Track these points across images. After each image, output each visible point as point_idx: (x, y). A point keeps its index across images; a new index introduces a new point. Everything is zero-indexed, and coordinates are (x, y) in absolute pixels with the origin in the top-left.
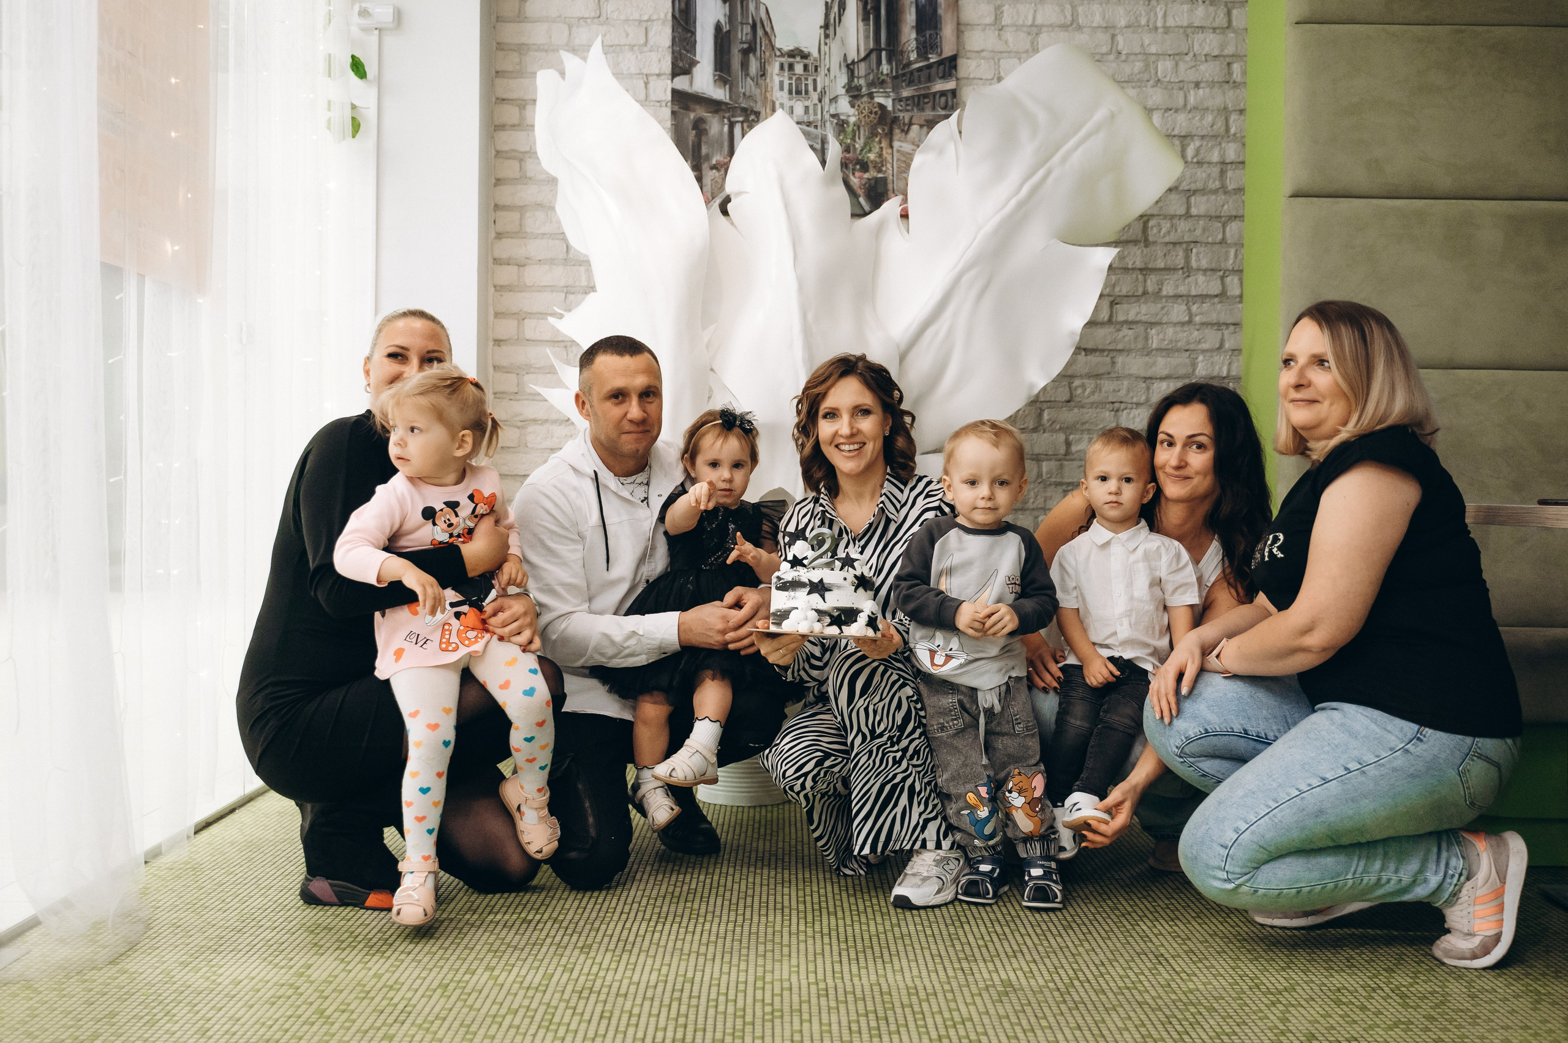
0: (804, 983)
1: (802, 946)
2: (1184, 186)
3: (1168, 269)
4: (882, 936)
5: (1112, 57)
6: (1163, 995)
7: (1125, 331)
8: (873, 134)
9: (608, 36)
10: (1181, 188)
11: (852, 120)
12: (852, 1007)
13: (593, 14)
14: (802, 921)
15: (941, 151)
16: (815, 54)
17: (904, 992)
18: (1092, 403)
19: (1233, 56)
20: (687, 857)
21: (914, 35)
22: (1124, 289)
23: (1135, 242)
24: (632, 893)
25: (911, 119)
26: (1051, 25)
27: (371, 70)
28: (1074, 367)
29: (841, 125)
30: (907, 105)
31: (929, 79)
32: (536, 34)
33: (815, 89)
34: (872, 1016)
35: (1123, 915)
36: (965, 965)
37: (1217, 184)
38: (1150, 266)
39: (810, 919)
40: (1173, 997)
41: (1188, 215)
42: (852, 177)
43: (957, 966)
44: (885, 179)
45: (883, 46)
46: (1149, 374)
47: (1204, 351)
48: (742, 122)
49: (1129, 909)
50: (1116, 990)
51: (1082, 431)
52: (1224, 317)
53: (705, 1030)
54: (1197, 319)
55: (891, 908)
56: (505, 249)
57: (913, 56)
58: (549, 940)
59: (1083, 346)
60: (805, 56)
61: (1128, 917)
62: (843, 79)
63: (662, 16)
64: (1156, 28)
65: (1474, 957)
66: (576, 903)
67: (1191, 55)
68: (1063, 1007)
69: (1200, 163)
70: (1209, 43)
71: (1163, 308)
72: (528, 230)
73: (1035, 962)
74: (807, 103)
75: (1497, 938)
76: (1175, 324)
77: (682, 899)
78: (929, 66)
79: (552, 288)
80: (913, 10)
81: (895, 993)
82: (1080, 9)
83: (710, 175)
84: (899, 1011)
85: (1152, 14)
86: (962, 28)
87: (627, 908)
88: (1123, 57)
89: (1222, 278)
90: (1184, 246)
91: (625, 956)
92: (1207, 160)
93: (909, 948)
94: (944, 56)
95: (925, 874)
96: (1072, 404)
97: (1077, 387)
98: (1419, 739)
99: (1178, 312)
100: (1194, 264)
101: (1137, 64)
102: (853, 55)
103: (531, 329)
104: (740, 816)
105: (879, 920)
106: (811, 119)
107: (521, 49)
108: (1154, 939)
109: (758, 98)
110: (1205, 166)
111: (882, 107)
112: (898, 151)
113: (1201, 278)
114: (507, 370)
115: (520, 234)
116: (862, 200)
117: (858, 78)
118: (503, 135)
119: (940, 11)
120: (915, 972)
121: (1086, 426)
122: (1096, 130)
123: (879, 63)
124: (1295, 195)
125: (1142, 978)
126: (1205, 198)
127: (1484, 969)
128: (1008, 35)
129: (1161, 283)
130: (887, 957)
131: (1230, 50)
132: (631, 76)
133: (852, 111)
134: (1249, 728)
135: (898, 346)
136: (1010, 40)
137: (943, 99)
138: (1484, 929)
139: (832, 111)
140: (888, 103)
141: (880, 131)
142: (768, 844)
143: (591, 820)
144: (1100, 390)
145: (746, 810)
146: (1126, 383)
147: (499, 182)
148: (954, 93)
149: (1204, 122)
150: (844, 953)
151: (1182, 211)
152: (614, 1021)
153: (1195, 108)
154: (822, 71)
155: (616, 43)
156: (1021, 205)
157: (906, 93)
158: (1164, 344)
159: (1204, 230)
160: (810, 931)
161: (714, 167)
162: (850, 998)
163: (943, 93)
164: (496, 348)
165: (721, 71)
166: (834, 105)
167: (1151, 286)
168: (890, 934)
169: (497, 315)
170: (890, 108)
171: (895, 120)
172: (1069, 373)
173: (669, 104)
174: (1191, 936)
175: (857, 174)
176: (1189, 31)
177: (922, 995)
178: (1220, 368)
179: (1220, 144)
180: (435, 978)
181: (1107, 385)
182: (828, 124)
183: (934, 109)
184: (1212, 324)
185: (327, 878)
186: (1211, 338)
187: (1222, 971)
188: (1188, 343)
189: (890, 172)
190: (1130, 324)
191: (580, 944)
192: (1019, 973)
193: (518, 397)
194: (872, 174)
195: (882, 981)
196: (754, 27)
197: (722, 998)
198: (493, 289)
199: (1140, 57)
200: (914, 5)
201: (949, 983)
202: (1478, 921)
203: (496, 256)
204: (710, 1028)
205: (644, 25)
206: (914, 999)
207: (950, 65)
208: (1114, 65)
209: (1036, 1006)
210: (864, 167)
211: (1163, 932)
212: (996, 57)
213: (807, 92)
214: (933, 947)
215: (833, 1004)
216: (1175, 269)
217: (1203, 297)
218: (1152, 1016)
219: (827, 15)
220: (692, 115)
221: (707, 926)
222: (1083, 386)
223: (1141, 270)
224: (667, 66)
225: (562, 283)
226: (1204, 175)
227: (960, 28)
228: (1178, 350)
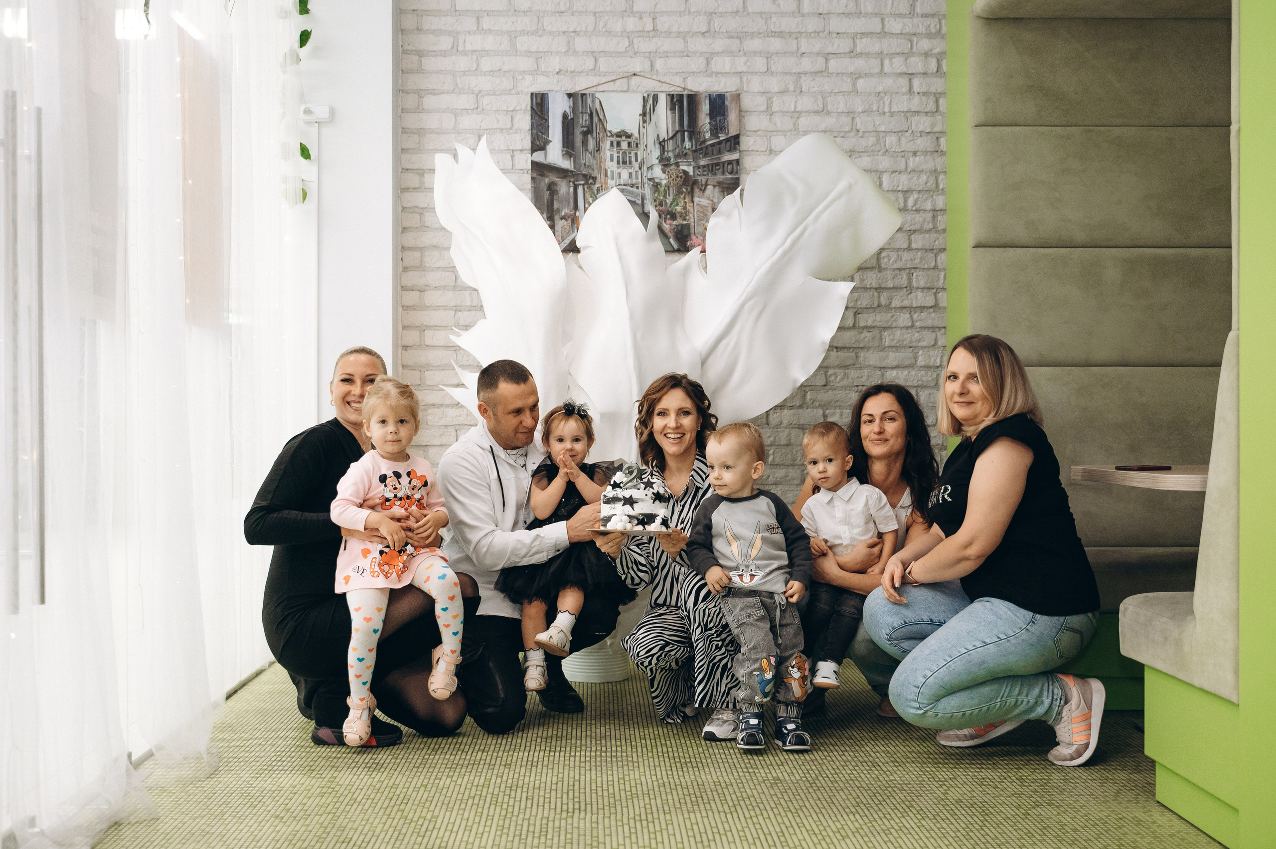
0: (649, 781)
1: (646, 762)
2: (907, 228)
3: (896, 288)
4: (697, 756)
5: (852, 134)
6: (873, 782)
7: (866, 334)
8: (679, 192)
9: (484, 122)
10: (904, 229)
11: (664, 182)
12: (680, 792)
13: (472, 107)
14: (644, 749)
15: (729, 216)
16: (636, 134)
17: (712, 784)
18: (842, 387)
19: (940, 132)
20: (562, 714)
21: (708, 120)
22: (864, 302)
23: (872, 268)
24: (530, 735)
25: (707, 181)
26: (807, 112)
27: (313, 153)
28: (828, 361)
29: (656, 186)
30: (704, 171)
31: (720, 152)
32: (431, 121)
33: (636, 160)
34: (693, 796)
35: (855, 742)
36: (750, 770)
37: (931, 226)
38: (883, 286)
39: (649, 747)
40: (879, 783)
41: (909, 249)
42: (664, 224)
43: (745, 770)
44: (688, 226)
45: (685, 128)
46: (883, 365)
47: (923, 347)
48: (583, 185)
49: (859, 739)
50: (844, 781)
51: (835, 407)
52: (937, 323)
53: (591, 804)
54: (918, 324)
55: (703, 742)
56: (411, 279)
57: (708, 136)
58: (482, 762)
59: (835, 345)
60: (629, 136)
61: (858, 743)
62: (657, 153)
63: (524, 108)
64: (884, 113)
65: (1072, 759)
66: (494, 742)
67: (910, 132)
68: (811, 790)
69: (918, 211)
70: (923, 123)
71: (892, 316)
72: (427, 265)
73: (795, 767)
74: (630, 171)
75: (1087, 746)
76: (902, 328)
77: (564, 738)
78: (720, 143)
79: (445, 308)
80: (707, 102)
81: (706, 785)
82: (829, 99)
83: (560, 224)
84: (709, 793)
85: (881, 102)
86: (743, 114)
87: (528, 744)
88: (861, 134)
89: (935, 294)
90: (907, 271)
91: (534, 769)
92: (922, 208)
93: (715, 762)
94: (730, 135)
95: (725, 719)
96: (828, 387)
97: (831, 375)
98: (1033, 622)
99: (903, 319)
100: (915, 284)
101: (871, 139)
102: (664, 135)
103: (431, 337)
104: (594, 689)
105: (695, 747)
106: (634, 182)
107: (421, 132)
108: (873, 755)
109: (595, 167)
110: (922, 212)
111: (685, 172)
112: (698, 205)
113: (920, 294)
114: (412, 368)
115: (421, 268)
116: (671, 240)
117: (668, 152)
118: (407, 195)
119: (727, 103)
120: (719, 774)
121: (838, 404)
122: (839, 197)
123: (683, 140)
124: (976, 246)
125: (862, 774)
126: (922, 236)
127: (1079, 766)
128: (777, 119)
129: (890, 299)
130: (700, 767)
131: (938, 128)
132: (501, 151)
133: (663, 176)
134: (933, 618)
135: (700, 354)
136: (778, 123)
137: (730, 167)
138: (1079, 740)
139: (649, 176)
140: (690, 170)
141: (684, 190)
142: (616, 705)
143: (500, 687)
144: (848, 377)
145: (597, 685)
146: (866, 371)
147: (404, 229)
148: (738, 162)
149: (920, 181)
150: (673, 766)
151: (905, 246)
152: (535, 800)
153: (914, 171)
154: (642, 147)
155: (490, 127)
156: (785, 253)
157: (702, 162)
158: (894, 343)
159: (921, 259)
160: (650, 754)
161: (563, 218)
162: (679, 787)
163: (730, 162)
164: (404, 352)
165: (567, 147)
166: (650, 172)
167: (883, 301)
168: (702, 755)
169: (404, 328)
170: (691, 173)
171: (695, 182)
172: (825, 364)
173: (530, 172)
174: (897, 752)
175: (668, 222)
176: (908, 114)
177: (723, 785)
178: (935, 360)
179: (932, 196)
180: (417, 782)
181: (853, 373)
182: (646, 186)
183: (723, 173)
184: (928, 328)
185: (330, 727)
186: (928, 338)
187: (913, 770)
188: (911, 342)
189: (692, 220)
190: (869, 328)
191: (503, 763)
192: (785, 774)
193: (421, 388)
194: (679, 221)
195: (698, 779)
196: (591, 115)
197: (599, 789)
198: (401, 309)
199: (873, 134)
200: (708, 98)
201: (740, 779)
202: (1075, 735)
203: (404, 284)
204: (594, 803)
205: (510, 114)
206: (719, 787)
207: (734, 142)
208: (854, 140)
209: (794, 790)
210: (673, 216)
211: (879, 750)
212: (769, 134)
213: (630, 162)
214: (730, 761)
215: (668, 790)
216: (901, 288)
217: (922, 308)
218: (865, 793)
219: (644, 107)
220: (547, 180)
221: (583, 752)
222: (835, 375)
223: (876, 289)
224: (527, 144)
225: (452, 304)
226: (921, 219)
227: (741, 113)
228: (904, 347)
